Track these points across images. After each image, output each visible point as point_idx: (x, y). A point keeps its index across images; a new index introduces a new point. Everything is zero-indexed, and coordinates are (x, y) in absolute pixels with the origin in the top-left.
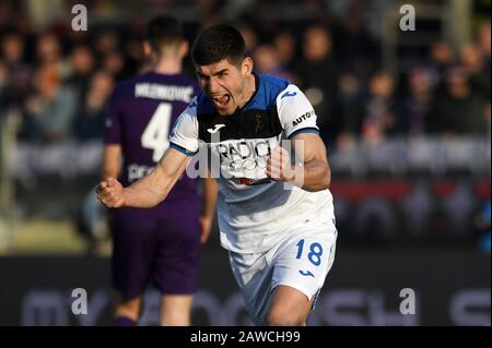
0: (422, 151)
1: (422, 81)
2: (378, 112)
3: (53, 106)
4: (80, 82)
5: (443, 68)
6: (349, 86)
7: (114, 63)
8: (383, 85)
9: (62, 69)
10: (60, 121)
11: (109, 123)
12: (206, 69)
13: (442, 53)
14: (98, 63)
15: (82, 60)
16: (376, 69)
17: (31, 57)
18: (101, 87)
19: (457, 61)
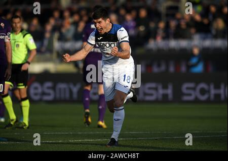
0: (173, 44)
1: (173, 24)
2: (161, 33)
3: (68, 30)
4: (76, 24)
5: (179, 20)
6: (152, 25)
7: (85, 18)
8: (162, 25)
9: (70, 20)
10: (70, 35)
11: (84, 36)
12: (95, 21)
13: (178, 16)
14: (81, 19)
15: (76, 18)
16: (160, 20)
17: (62, 17)
18: (82, 25)
19: (183, 18)
